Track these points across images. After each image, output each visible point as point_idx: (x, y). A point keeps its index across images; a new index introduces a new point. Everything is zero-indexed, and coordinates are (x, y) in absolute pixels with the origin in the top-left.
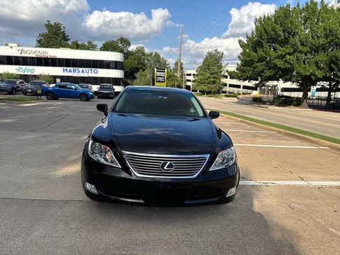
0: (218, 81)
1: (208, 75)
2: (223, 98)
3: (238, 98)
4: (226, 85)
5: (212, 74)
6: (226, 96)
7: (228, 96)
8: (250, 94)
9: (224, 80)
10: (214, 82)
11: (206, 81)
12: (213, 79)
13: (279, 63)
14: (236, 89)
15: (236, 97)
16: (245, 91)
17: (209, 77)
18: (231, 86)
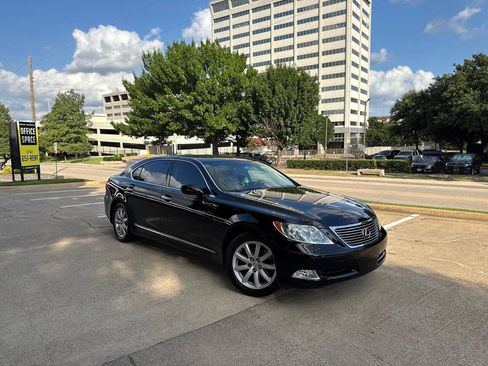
0: (82, 137)
1: (67, 129)
2: (102, 162)
3: (124, 161)
4: (96, 143)
5: (72, 127)
6: (105, 159)
7: (109, 160)
8: (136, 154)
9: (92, 136)
10: (77, 140)
11: (64, 139)
12: (75, 135)
13: (188, 115)
14: (113, 149)
15: (120, 160)
16: (128, 151)
17: (67, 132)
18: (104, 144)
